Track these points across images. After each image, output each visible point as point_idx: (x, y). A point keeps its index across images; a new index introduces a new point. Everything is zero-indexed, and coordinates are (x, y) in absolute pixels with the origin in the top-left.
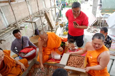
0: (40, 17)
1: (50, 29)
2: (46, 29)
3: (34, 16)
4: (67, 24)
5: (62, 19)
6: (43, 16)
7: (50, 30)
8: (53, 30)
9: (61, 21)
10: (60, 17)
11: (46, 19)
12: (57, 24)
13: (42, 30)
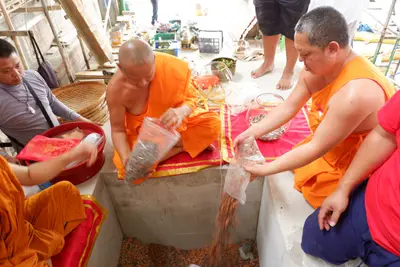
0: (45, 10)
1: (94, 65)
2: (74, 63)
3: (15, 8)
4: (157, 38)
5: (130, 23)
6: (58, 8)
7: (91, 68)
8: (107, 64)
9: (128, 28)
10: (121, 14)
11: (69, 20)
12: (116, 40)
13: (59, 69)
